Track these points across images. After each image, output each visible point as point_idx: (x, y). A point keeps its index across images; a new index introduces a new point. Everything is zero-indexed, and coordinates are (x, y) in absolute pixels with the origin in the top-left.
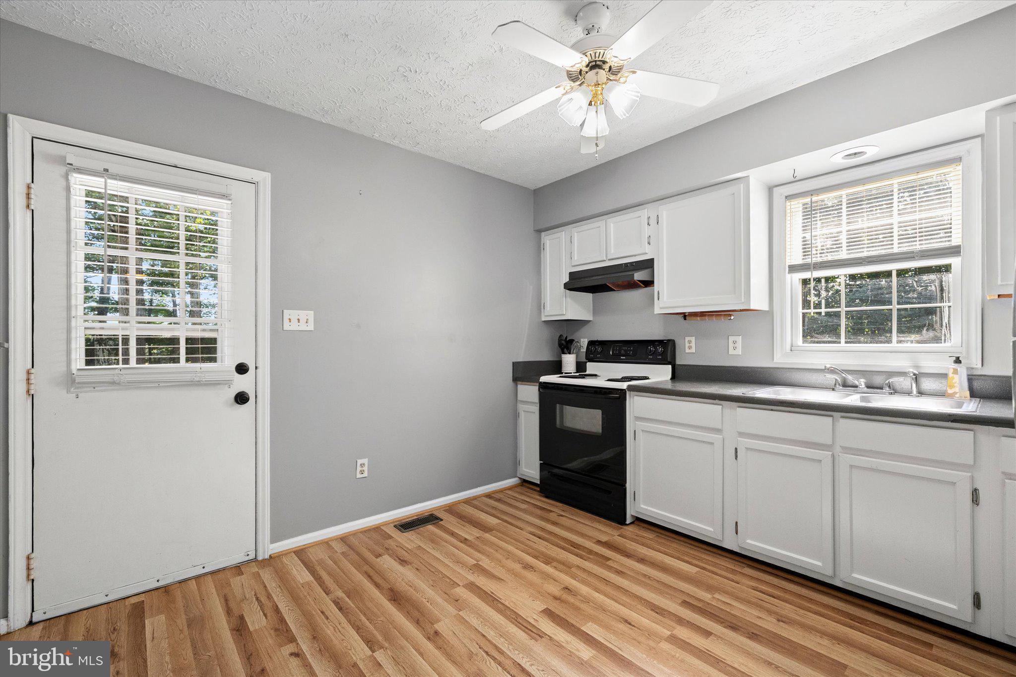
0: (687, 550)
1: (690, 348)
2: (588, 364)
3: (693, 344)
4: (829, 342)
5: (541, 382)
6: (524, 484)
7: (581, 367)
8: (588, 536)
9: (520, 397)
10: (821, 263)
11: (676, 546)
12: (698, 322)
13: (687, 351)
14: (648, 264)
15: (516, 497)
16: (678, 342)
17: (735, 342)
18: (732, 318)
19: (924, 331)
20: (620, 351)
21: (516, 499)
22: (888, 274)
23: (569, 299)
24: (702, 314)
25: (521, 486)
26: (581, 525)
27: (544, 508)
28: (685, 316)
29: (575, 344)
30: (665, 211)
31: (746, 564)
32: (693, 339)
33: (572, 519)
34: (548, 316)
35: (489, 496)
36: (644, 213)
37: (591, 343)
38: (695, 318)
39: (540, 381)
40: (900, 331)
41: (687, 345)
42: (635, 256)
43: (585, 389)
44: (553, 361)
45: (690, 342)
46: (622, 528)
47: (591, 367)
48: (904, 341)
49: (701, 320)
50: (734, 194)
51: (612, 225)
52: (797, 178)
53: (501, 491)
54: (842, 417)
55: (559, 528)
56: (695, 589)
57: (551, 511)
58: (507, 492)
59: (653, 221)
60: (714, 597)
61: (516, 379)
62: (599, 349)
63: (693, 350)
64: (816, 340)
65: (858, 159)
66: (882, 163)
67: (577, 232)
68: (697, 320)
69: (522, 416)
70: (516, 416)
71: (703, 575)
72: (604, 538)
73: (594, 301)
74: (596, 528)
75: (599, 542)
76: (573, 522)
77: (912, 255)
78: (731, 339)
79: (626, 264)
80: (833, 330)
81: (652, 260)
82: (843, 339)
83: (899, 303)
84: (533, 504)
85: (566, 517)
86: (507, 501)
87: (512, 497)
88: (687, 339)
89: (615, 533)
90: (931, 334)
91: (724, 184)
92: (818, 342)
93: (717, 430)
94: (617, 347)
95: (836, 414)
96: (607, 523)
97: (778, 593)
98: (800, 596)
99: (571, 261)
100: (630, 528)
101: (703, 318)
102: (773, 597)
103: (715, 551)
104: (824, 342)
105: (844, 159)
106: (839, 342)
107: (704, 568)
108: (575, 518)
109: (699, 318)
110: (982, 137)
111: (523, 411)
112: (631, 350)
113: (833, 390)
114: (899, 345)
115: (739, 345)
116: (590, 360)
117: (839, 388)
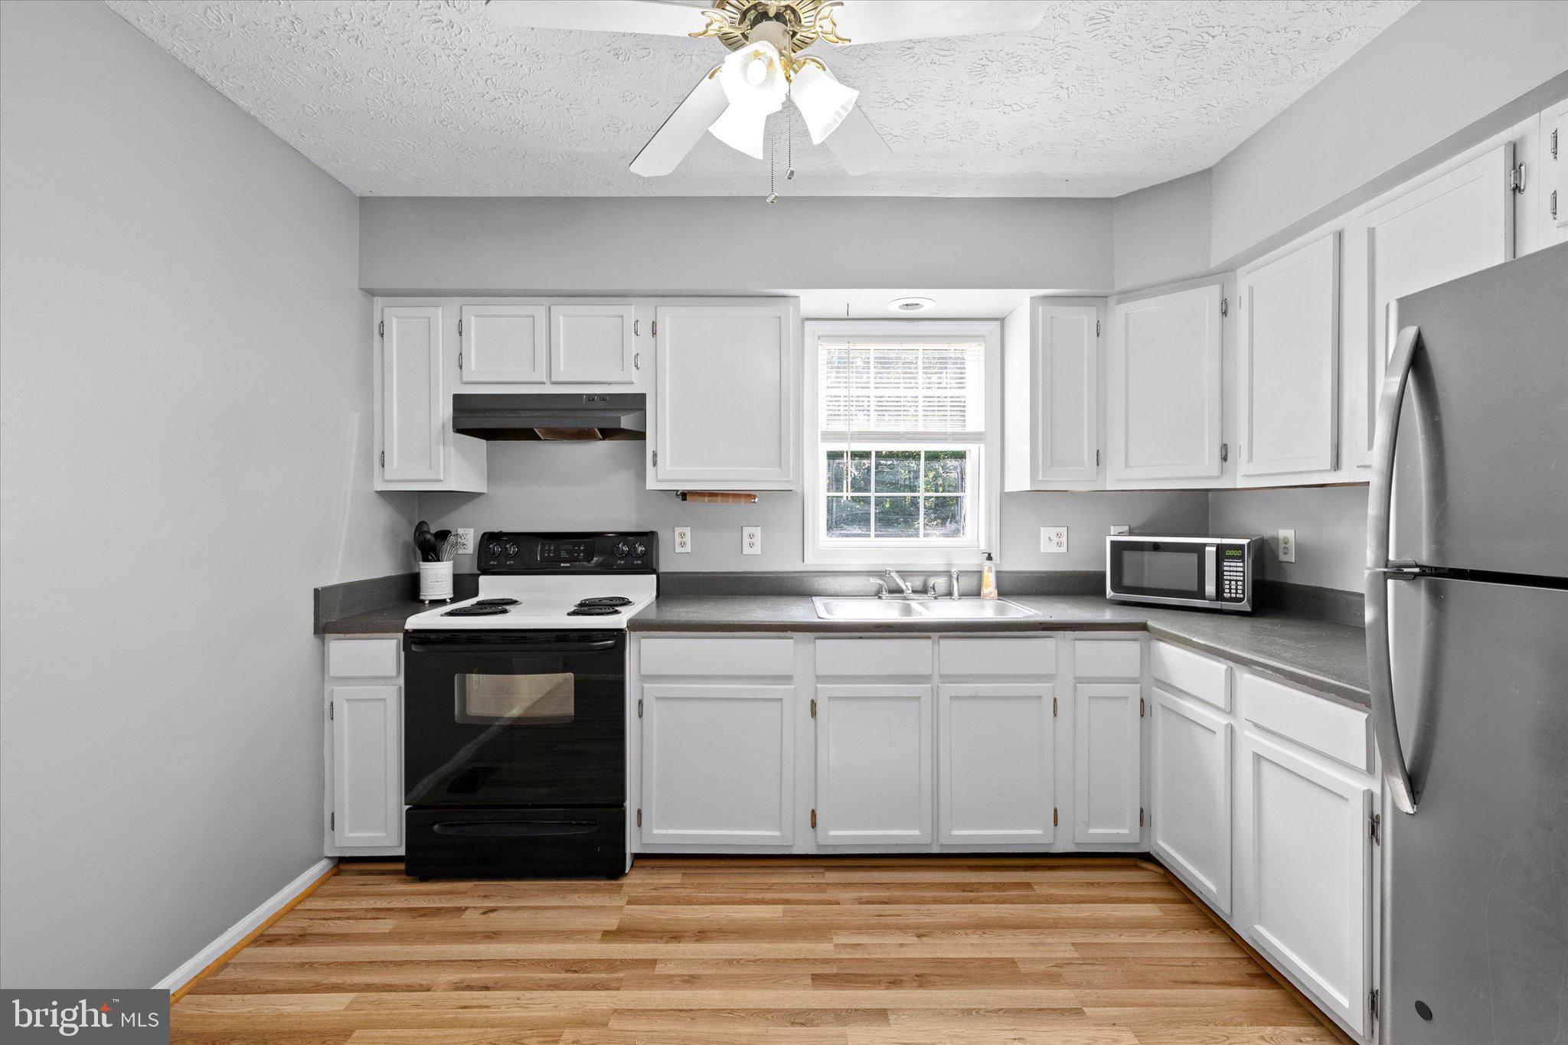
0: (741, 880)
1: (683, 545)
2: (483, 580)
3: (688, 539)
4: (859, 535)
5: (407, 630)
6: (343, 867)
7: (464, 586)
8: (579, 932)
9: (335, 668)
10: (860, 433)
11: (724, 881)
12: (704, 506)
13: (678, 549)
14: (637, 403)
15: (347, 910)
16: (663, 536)
17: (751, 536)
18: (757, 500)
19: (948, 523)
20: (557, 551)
21: (348, 914)
22: (915, 456)
23: (452, 450)
24: (712, 494)
25: (336, 874)
26: (547, 913)
27: (440, 909)
28: (684, 495)
29: (451, 539)
30: (669, 317)
31: (822, 867)
32: (688, 531)
33: (519, 908)
34: (389, 481)
35: (263, 938)
36: (632, 311)
37: (489, 539)
38: (701, 498)
39: (406, 627)
40: (929, 522)
41: (678, 540)
42: (609, 383)
43: (527, 634)
44: (395, 577)
45: (682, 535)
46: (621, 886)
47: (491, 587)
48: (931, 534)
49: (709, 501)
50: (780, 318)
51: (561, 318)
52: (850, 316)
53: (291, 910)
54: (940, 637)
55: (508, 941)
56: (807, 946)
57: (461, 910)
58: (307, 905)
59: (645, 329)
60: (836, 945)
61: (323, 628)
62: (513, 550)
63: (688, 549)
64: (845, 532)
65: (910, 311)
66: (916, 323)
67: (476, 316)
68: (704, 502)
69: (343, 711)
70: (324, 713)
71: (795, 915)
72: (611, 922)
73: (490, 456)
74: (579, 907)
75: (608, 935)
76: (525, 914)
77: (944, 436)
78: (747, 531)
79: (591, 397)
80: (862, 520)
81: (642, 397)
82: (873, 532)
83: (926, 490)
84: (402, 910)
85: (503, 908)
86: (325, 930)
87: (337, 915)
88: (678, 530)
89: (619, 900)
90: (954, 526)
91: (764, 299)
92: (847, 536)
93: (787, 679)
94: (550, 546)
95: (935, 635)
96: (590, 887)
97: (884, 894)
98: (904, 885)
99: (459, 369)
100: (635, 880)
101: (714, 498)
102: (886, 903)
103: (776, 863)
104: (854, 535)
105: (900, 310)
106: (869, 536)
107: (785, 902)
108: (523, 904)
109: (706, 499)
110: (1002, 321)
111: (347, 700)
112: (581, 551)
113: (880, 598)
114: (926, 539)
115: (758, 540)
116: (486, 571)
117: (885, 595)
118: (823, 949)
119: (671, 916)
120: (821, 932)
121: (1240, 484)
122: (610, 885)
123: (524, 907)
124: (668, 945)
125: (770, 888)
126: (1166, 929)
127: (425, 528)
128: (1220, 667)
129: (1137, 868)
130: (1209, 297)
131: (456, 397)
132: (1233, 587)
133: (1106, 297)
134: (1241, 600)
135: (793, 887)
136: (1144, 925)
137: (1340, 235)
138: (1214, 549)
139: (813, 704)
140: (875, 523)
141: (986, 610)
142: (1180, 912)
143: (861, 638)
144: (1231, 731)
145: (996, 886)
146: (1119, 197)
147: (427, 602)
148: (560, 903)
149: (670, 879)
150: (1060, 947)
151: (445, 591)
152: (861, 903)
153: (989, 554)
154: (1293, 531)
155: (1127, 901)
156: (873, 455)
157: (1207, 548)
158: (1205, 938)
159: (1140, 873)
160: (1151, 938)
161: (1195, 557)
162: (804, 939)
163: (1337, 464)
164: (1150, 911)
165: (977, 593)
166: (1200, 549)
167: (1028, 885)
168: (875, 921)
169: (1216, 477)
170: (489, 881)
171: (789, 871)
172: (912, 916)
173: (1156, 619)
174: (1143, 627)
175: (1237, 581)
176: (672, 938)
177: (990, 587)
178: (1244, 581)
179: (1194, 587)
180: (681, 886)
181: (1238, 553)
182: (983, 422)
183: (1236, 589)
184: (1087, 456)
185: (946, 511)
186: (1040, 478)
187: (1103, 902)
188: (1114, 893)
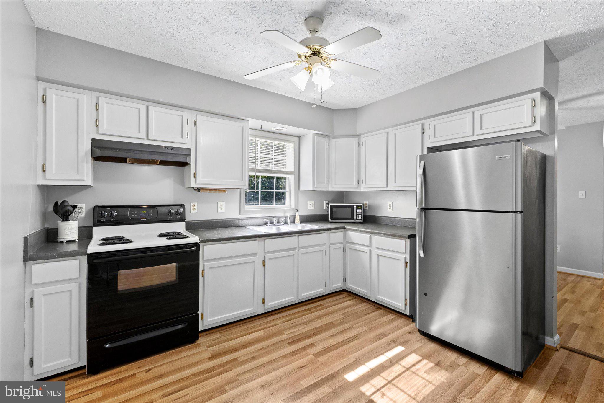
1: (194, 209)
2: (95, 229)
3: (196, 207)
9: (36, 279)
10: (258, 169)
11: (236, 330)
13: (192, 211)
14: (185, 152)
16: (187, 206)
17: (221, 205)
18: (227, 192)
19: (282, 201)
20: (139, 214)
22: (273, 178)
23: (90, 166)
24: (210, 190)
27: (120, 379)
28: (199, 190)
32: (196, 204)
33: (162, 365)
34: (51, 180)
38: (206, 191)
40: (277, 200)
41: (192, 208)
42: (175, 143)
45: (194, 206)
48: (277, 204)
50: (243, 127)
52: (262, 130)
54: (299, 235)
60: (287, 334)
62: (115, 214)
63: (196, 211)
65: (279, 131)
68: (207, 193)
71: (268, 331)
72: (209, 355)
75: (210, 359)
78: (220, 204)
79: (167, 148)
80: (256, 199)
81: (189, 150)
83: (276, 189)
84: (99, 387)
85: (154, 368)
88: (192, 204)
89: (203, 348)
90: (284, 201)
91: (237, 119)
92: (252, 205)
93: (255, 254)
94: (134, 211)
95: (297, 235)
96: (186, 349)
97: (289, 318)
98: (292, 314)
99: (95, 127)
100: (202, 340)
101: (211, 191)
102: (291, 320)
103: (250, 320)
104: (254, 205)
105: (276, 130)
106: (258, 205)
107: (262, 329)
108: (162, 363)
109: (208, 191)
110: (299, 137)
111: (44, 295)
112: (151, 213)
113: (267, 226)
114: (276, 205)
115: (223, 207)
116: (95, 225)
117: (269, 224)
118: (284, 337)
119: (228, 345)
120: (280, 333)
121: (362, 190)
122: (194, 345)
123: (165, 364)
124: (235, 353)
125: (253, 327)
126: (356, 305)
127: (66, 204)
128: (368, 236)
129: (341, 294)
130: (355, 141)
131: (93, 140)
132: (359, 216)
133: (330, 136)
134: (361, 219)
135: (260, 325)
136: (350, 306)
137: (388, 133)
138: (356, 207)
139: (264, 262)
140: (261, 201)
141: (299, 227)
142: (356, 301)
143: (277, 238)
144: (370, 251)
145: (315, 307)
146: (335, 109)
147: (65, 242)
148: (178, 357)
149: (216, 336)
150: (338, 316)
151: (74, 236)
152: (284, 322)
153: (298, 210)
154: (368, 202)
155: (344, 302)
156: (260, 177)
157: (354, 207)
158: (364, 304)
159: (343, 295)
160: (354, 308)
161: (350, 209)
162: (277, 336)
163: (387, 186)
164: (350, 302)
165: (293, 222)
166: (352, 207)
167: (321, 305)
168: (291, 325)
169: (357, 188)
170: (135, 362)
171: (255, 321)
172: (300, 321)
173: (347, 226)
174: (344, 228)
175: (360, 215)
176: (235, 351)
177: (298, 220)
178: (361, 215)
179: (350, 217)
180: (222, 337)
181: (360, 207)
182: (293, 168)
183: (360, 217)
184: (326, 181)
185: (281, 197)
186: (315, 187)
187: (340, 303)
188: (341, 301)
